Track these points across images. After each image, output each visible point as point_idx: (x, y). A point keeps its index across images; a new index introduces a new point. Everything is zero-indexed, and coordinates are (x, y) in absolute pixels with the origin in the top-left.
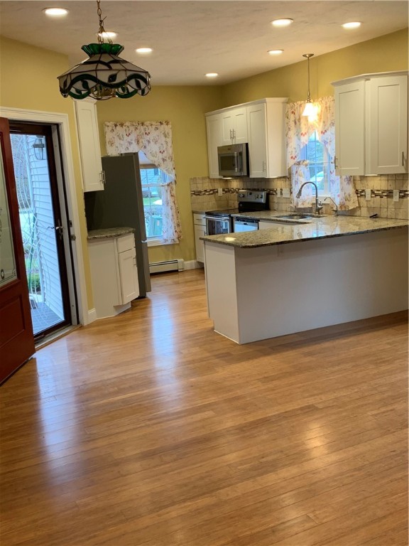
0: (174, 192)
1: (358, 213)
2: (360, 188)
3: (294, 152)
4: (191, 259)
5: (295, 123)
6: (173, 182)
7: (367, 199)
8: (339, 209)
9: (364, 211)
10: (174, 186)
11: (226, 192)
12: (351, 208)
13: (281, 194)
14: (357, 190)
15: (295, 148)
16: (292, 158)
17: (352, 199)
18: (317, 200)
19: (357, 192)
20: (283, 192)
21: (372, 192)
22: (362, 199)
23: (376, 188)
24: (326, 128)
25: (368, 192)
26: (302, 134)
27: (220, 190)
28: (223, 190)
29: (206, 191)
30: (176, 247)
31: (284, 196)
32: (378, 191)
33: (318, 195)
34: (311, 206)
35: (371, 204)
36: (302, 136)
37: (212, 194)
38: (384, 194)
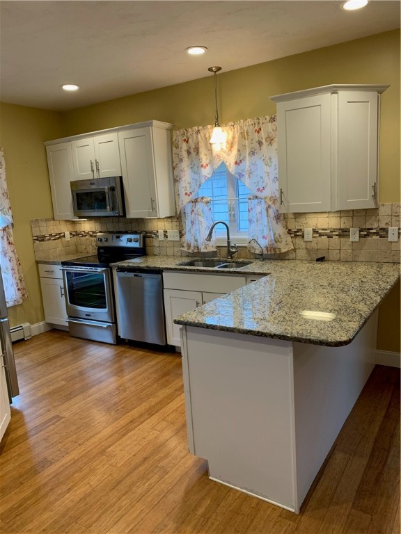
0: (12, 239)
1: (291, 256)
2: (294, 226)
3: (188, 188)
4: (38, 321)
5: (189, 153)
6: (10, 226)
7: (306, 239)
8: (265, 252)
9: (301, 253)
10: (11, 231)
11: (74, 236)
12: (283, 251)
13: (166, 236)
14: (290, 230)
15: (190, 183)
16: (186, 194)
17: (284, 240)
18: (229, 243)
19: (289, 232)
20: (168, 234)
21: (315, 231)
22: (298, 240)
23: (320, 226)
24: (242, 158)
25: (308, 231)
26: (202, 166)
27: (67, 234)
28: (71, 234)
29: (51, 235)
30: (18, 309)
31: (169, 239)
32: (323, 229)
33: (231, 237)
34: (216, 250)
35: (314, 245)
36: (203, 169)
37: (58, 238)
38: (334, 233)
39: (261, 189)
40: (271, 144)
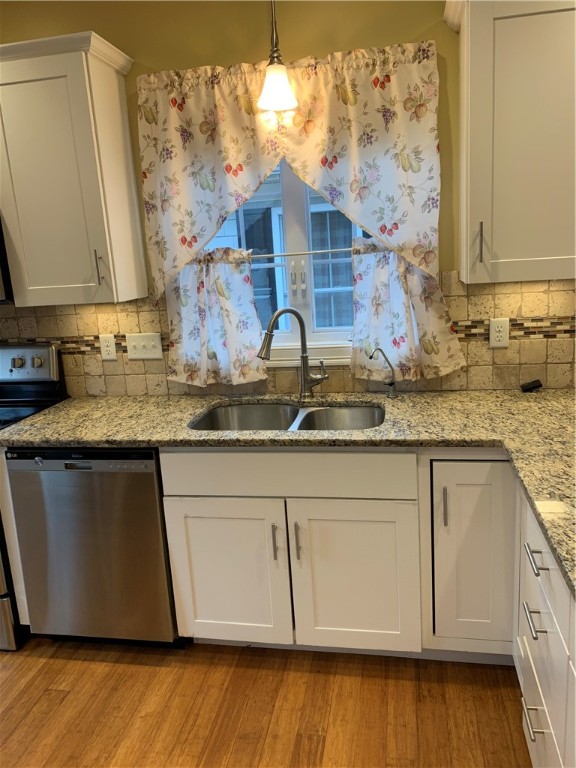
2: (464, 313)
3: (187, 225)
5: (186, 135)
7: (493, 342)
9: (482, 375)
12: (444, 372)
13: (121, 348)
14: (455, 323)
15: (190, 214)
17: (443, 348)
18: (305, 359)
19: (454, 328)
20: (127, 343)
21: (515, 324)
22: (475, 346)
23: (526, 313)
25: (500, 323)
26: (228, 168)
31: (131, 354)
32: (533, 320)
34: (264, 377)
35: (511, 355)
36: (230, 176)
38: (559, 328)
39: (389, 227)
40: (417, 115)
